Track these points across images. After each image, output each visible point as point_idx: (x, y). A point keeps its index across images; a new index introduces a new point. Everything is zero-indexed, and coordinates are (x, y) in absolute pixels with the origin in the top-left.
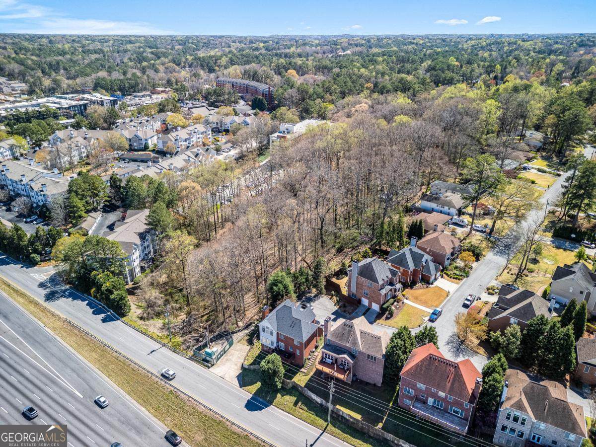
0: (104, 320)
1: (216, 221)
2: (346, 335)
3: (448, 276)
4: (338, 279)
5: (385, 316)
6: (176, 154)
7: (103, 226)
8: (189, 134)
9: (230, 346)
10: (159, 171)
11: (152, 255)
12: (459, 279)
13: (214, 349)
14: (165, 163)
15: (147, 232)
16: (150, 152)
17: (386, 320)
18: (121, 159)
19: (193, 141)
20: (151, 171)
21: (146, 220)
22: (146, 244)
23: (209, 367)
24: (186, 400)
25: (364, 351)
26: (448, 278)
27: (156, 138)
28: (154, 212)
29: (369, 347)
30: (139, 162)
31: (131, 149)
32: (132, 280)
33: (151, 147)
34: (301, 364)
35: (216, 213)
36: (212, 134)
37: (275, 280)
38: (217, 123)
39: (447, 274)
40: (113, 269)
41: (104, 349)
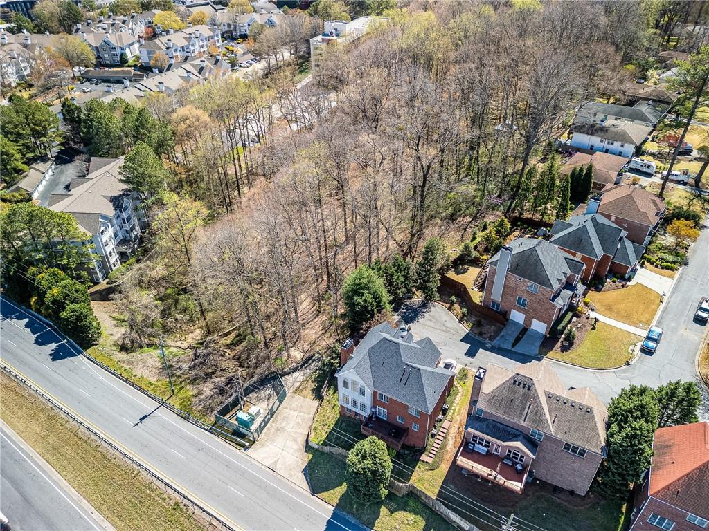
0: (56, 356)
1: (239, 174)
2: (518, 402)
3: (652, 264)
4: (458, 273)
5: (559, 344)
6: (168, 69)
7: (57, 185)
8: (188, 40)
9: (281, 402)
10: (142, 94)
11: (137, 232)
12: (673, 269)
13: (253, 410)
14: (151, 82)
15: (126, 194)
16: (129, 69)
17: (562, 351)
18: (85, 78)
19: (194, 51)
20: (129, 95)
21: (120, 173)
22: (124, 215)
23: (246, 448)
24: (206, 524)
25: (560, 436)
26: (653, 267)
27: (137, 45)
28: (132, 159)
29: (570, 428)
30: (114, 82)
31: (100, 64)
32: (105, 277)
33: (131, 61)
34: (421, 446)
35: (237, 161)
36: (223, 41)
37: (355, 284)
38: (229, 25)
39: (649, 261)
40: (65, 262)
41: (52, 413)
